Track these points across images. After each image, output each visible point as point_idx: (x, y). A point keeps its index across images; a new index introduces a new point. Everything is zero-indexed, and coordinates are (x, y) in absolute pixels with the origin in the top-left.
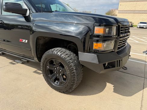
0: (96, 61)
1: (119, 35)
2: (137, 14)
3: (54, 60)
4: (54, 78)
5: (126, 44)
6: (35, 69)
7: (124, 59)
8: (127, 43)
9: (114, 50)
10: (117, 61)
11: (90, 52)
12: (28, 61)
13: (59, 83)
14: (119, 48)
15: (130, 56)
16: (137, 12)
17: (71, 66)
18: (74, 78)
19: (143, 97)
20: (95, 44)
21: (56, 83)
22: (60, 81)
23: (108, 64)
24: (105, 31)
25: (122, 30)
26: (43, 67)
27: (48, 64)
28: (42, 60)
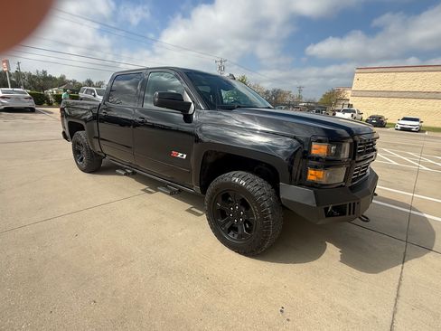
0: (311, 202)
1: (354, 158)
2: (396, 99)
3: (231, 193)
4: (227, 226)
5: (368, 171)
6: (189, 206)
7: (363, 201)
8: (371, 170)
9: (344, 184)
10: (350, 205)
11: (300, 185)
12: (180, 191)
13: (236, 236)
14: (354, 180)
15: (376, 195)
16: (396, 94)
17: (264, 207)
18: (268, 228)
19: (400, 279)
20: (311, 172)
21: (231, 235)
22: (240, 232)
23: (333, 208)
24: (329, 150)
25: (360, 149)
26: (210, 203)
27: (221, 199)
28: (209, 191)
